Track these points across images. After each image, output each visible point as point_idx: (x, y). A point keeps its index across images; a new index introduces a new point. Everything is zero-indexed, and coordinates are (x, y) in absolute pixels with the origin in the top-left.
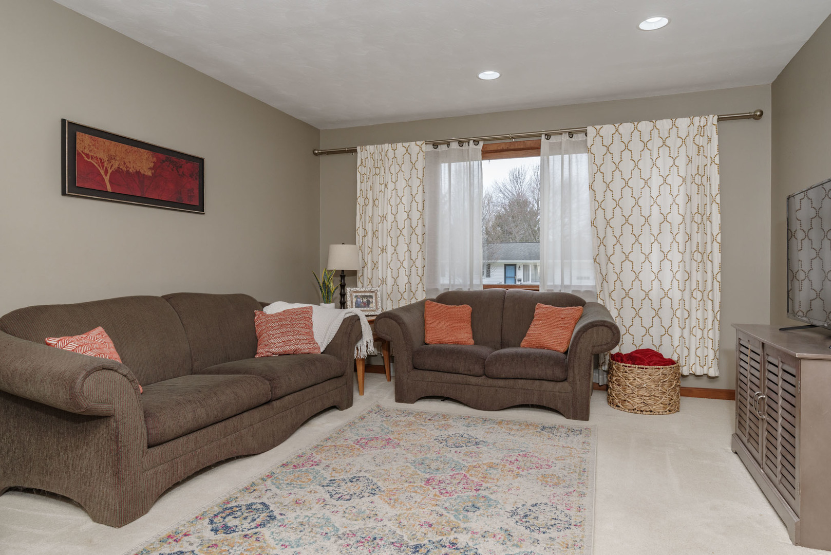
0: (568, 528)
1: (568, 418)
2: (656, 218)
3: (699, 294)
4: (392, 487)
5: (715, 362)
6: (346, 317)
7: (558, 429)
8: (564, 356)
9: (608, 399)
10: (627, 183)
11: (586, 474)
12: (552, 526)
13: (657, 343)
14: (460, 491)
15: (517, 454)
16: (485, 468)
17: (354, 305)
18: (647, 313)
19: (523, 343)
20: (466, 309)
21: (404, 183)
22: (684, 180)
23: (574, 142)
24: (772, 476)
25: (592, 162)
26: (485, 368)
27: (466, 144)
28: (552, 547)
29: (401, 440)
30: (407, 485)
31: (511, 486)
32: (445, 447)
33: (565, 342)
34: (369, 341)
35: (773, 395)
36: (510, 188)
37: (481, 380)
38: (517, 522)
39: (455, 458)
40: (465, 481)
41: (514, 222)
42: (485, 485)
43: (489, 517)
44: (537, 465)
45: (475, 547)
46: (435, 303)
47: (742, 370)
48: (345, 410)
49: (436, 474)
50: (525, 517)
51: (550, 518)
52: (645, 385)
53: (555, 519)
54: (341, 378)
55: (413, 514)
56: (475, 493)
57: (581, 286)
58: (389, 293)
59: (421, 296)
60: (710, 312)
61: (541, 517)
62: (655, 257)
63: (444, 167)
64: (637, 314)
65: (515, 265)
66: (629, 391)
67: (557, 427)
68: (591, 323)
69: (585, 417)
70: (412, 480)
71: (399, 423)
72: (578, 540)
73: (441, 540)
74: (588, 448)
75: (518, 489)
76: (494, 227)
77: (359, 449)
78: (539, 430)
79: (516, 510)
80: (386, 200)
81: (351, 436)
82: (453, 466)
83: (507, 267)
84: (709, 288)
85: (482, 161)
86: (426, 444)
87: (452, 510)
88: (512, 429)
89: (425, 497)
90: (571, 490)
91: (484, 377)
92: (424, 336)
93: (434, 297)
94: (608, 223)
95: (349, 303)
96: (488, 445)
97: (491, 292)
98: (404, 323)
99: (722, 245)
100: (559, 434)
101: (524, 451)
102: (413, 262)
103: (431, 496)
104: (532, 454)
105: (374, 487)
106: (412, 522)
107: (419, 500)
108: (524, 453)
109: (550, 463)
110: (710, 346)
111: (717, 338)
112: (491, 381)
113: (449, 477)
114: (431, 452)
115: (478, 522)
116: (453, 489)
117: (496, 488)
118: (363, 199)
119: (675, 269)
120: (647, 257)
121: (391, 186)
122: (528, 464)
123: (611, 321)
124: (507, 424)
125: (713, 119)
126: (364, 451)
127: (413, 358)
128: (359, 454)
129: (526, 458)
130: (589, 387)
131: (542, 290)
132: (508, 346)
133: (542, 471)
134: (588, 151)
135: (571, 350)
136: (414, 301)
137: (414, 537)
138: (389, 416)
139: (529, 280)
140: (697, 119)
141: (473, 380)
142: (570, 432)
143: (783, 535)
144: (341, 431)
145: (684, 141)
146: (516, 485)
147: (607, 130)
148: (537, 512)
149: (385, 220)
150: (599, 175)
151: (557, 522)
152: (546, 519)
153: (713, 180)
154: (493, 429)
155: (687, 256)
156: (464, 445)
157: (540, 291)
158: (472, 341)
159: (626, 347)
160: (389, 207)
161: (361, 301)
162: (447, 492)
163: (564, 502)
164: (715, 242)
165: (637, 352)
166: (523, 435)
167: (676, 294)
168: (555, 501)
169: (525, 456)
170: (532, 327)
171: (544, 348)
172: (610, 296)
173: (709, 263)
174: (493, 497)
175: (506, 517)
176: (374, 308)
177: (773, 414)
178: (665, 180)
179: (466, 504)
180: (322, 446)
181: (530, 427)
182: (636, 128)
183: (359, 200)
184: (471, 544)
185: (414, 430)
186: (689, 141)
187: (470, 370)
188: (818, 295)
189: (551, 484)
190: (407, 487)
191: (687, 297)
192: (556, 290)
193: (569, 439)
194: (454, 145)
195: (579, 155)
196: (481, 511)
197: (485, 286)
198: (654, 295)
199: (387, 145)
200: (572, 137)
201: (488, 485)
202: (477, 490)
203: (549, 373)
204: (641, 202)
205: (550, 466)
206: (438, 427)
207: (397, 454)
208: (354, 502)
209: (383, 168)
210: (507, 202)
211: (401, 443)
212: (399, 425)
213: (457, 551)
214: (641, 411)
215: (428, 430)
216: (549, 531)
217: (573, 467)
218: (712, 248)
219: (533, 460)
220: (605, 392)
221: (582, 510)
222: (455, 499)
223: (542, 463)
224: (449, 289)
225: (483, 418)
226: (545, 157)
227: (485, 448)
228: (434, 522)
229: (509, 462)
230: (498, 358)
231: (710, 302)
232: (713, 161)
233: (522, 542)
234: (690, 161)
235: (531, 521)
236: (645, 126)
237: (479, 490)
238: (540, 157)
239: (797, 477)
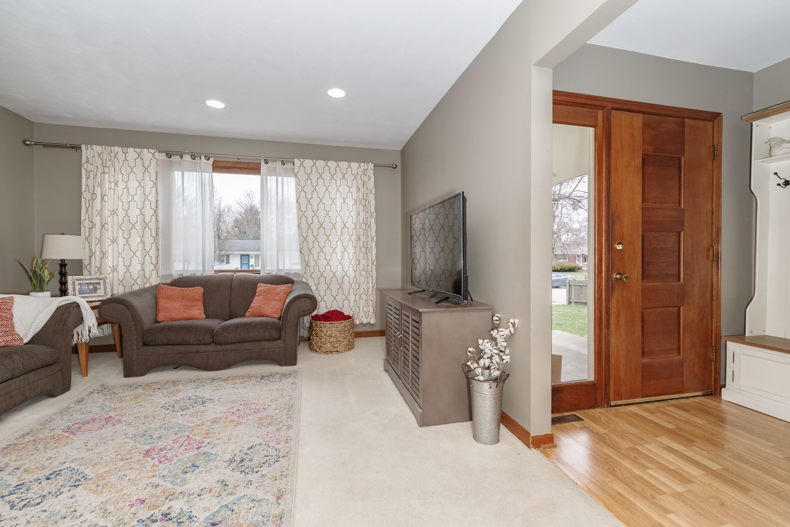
0: (277, 461)
1: (281, 366)
2: (339, 225)
3: (365, 273)
4: (102, 471)
5: (374, 314)
6: (61, 305)
7: (273, 376)
8: (277, 321)
9: (310, 347)
10: (321, 201)
11: (293, 409)
12: (264, 463)
13: (340, 305)
14: (181, 453)
15: (238, 405)
16: (209, 423)
17: (77, 292)
18: (334, 287)
19: (247, 314)
20: (199, 290)
21: (137, 184)
22: (356, 202)
23: (285, 168)
24: (407, 384)
25: (298, 184)
26: (213, 337)
27: (197, 159)
28: (262, 484)
29: (124, 415)
30: (122, 463)
31: (231, 436)
32: (171, 412)
33: (279, 311)
34: (92, 326)
35: (407, 335)
36: (245, 202)
37: (210, 348)
38: (233, 469)
39: (180, 422)
40: (187, 442)
41: (248, 225)
42: (206, 441)
43: (208, 472)
44: (255, 410)
45: (189, 511)
46: (169, 287)
47: (389, 320)
48: (60, 396)
49: (158, 442)
50: (240, 463)
51: (263, 456)
52: (333, 335)
53: (267, 456)
54: (53, 367)
55: (124, 494)
56: (196, 452)
57: (291, 270)
58: (121, 280)
59: (154, 281)
60: (371, 284)
61: (255, 458)
62: (339, 250)
63: (177, 174)
64: (328, 287)
65: (248, 255)
66: (323, 340)
67: (273, 374)
68: (297, 296)
69: (294, 363)
70: (128, 456)
71: (124, 398)
72: (284, 469)
73: (152, 515)
74: (295, 387)
75: (237, 436)
76: (233, 228)
77: (67, 437)
78: (259, 379)
79: (233, 457)
80: (116, 198)
81: (63, 423)
82: (176, 431)
83: (242, 256)
84: (370, 269)
85: (213, 174)
86: (151, 414)
87: (169, 477)
88: (236, 383)
89: (141, 472)
90: (281, 426)
91: (213, 344)
92: (156, 315)
93: (169, 281)
94: (309, 226)
95: (70, 290)
96: (214, 402)
97: (221, 277)
98: (133, 306)
99: (377, 243)
100: (274, 380)
101: (246, 400)
102: (146, 252)
103: (149, 468)
104: (251, 402)
105: (79, 477)
106: (121, 504)
107: (133, 477)
108: (245, 402)
109: (266, 407)
110: (371, 305)
111: (375, 300)
112: (219, 347)
113: (171, 443)
114: (156, 420)
115: (196, 481)
116: (174, 454)
117: (217, 441)
118: (90, 194)
119: (351, 258)
120: (334, 250)
121: (121, 185)
122: (248, 412)
123: (311, 294)
124: (232, 380)
125: (371, 166)
126: (74, 438)
127: (143, 336)
128: (67, 442)
129: (246, 406)
130: (297, 341)
131: (262, 274)
132: (236, 317)
133: (259, 415)
134: (296, 176)
135: (283, 316)
136: (147, 285)
137: (120, 522)
138: (114, 393)
139: (259, 266)
140: (362, 164)
141: (203, 348)
142: (283, 377)
143: (413, 421)
144: (49, 421)
145: (355, 177)
146: (235, 434)
147: (308, 163)
148: (252, 454)
149: (115, 215)
150: (302, 194)
151: (269, 458)
152: (260, 458)
153: (371, 202)
154: (220, 386)
155: (358, 249)
156: (191, 407)
157: (261, 274)
158: (203, 316)
159: (322, 310)
160: (120, 203)
161: (87, 288)
162: (166, 459)
163: (276, 438)
164: (373, 241)
165: (328, 312)
166: (245, 386)
167: (351, 273)
168: (268, 439)
169: (246, 404)
170: (254, 301)
171: (263, 316)
172: (311, 276)
173: (370, 254)
174: (213, 451)
175: (223, 467)
176: (102, 294)
177: (406, 346)
178: (344, 201)
179: (186, 466)
180: (15, 444)
181: (252, 378)
182: (326, 165)
183: (84, 194)
184: (185, 509)
185: (141, 402)
186: (358, 177)
187: (200, 341)
188: (423, 272)
189: (265, 424)
190: (122, 466)
191: (358, 276)
192: (274, 273)
193: (281, 382)
194: (187, 158)
195: (289, 178)
196: (200, 469)
197: (216, 272)
198: (338, 275)
199: (116, 148)
200: (284, 165)
201: (210, 440)
202: (198, 448)
203: (267, 334)
204: (330, 214)
205: (265, 409)
206: (166, 394)
207: (116, 432)
208: (46, 504)
209: (113, 168)
210: (243, 211)
211: (123, 419)
212: (124, 400)
213: (169, 521)
214: (331, 352)
215: (155, 400)
216: (262, 468)
217: (283, 406)
218: (371, 244)
219: (251, 407)
220: (308, 341)
221: (289, 441)
222: (175, 464)
223: (259, 408)
224: (183, 274)
225: (211, 378)
226: (264, 177)
227: (210, 405)
228: (147, 496)
229: (231, 414)
230: (224, 328)
231: (371, 278)
232: (371, 192)
233: (237, 488)
234: (359, 190)
235: (246, 464)
236: (332, 164)
237: (200, 447)
238: (260, 176)
239: (420, 384)
